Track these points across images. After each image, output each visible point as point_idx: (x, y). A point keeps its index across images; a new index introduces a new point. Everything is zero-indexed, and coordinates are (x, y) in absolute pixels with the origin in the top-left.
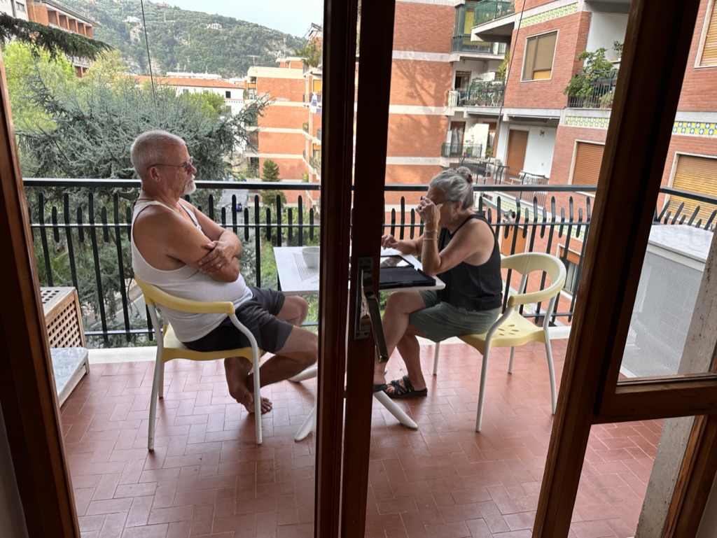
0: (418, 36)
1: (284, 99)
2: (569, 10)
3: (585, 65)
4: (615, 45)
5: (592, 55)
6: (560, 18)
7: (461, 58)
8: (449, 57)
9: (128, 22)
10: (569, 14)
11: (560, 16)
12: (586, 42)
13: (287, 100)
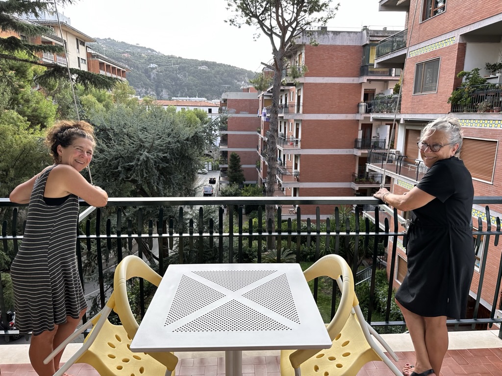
0: (336, 67)
1: (245, 113)
2: (448, 43)
3: (464, 80)
4: (487, 66)
5: (469, 74)
6: (442, 49)
7: (368, 80)
8: (359, 80)
9: (150, 68)
10: (448, 45)
11: (441, 47)
12: (463, 65)
13: (247, 113)
